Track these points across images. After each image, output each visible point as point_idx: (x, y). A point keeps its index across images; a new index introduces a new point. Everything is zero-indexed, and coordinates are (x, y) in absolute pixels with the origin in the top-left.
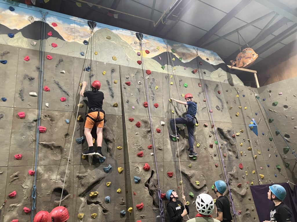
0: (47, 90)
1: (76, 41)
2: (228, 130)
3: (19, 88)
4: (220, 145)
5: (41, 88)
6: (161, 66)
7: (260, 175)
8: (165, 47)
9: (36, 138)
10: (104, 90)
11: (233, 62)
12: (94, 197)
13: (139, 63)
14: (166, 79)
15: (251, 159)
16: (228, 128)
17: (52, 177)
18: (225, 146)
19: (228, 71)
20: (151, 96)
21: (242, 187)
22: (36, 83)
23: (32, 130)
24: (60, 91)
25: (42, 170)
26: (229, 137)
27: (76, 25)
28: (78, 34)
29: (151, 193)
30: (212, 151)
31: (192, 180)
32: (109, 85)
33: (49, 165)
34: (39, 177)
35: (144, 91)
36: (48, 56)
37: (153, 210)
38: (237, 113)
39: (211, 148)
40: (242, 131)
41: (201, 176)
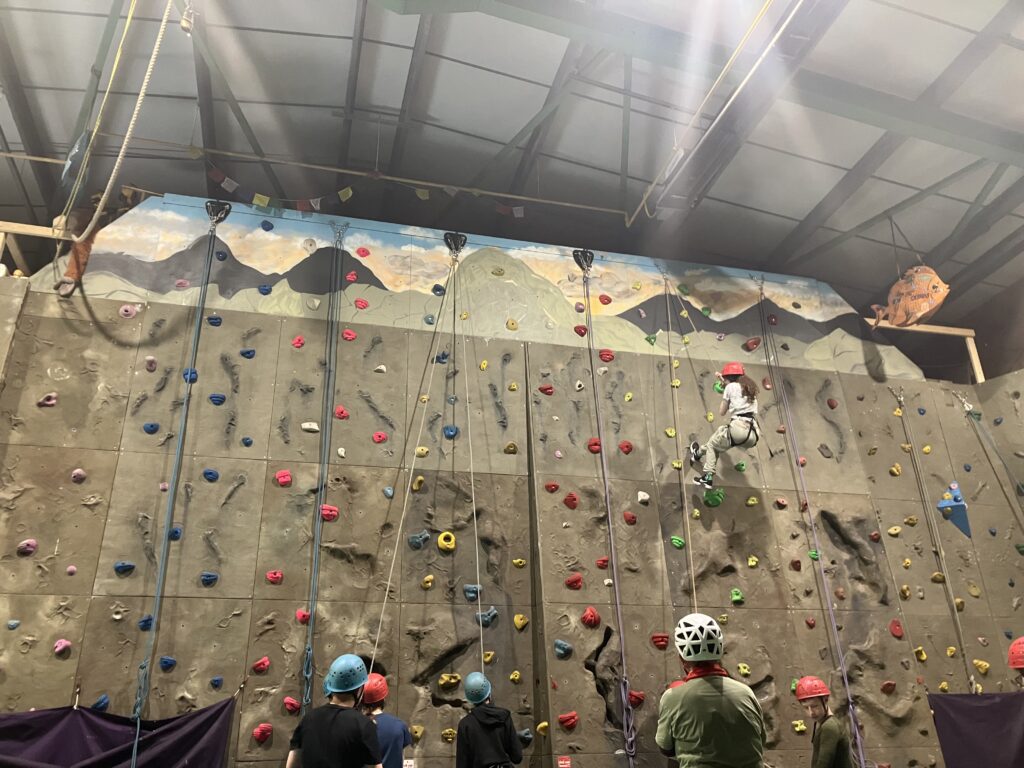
1: (416, 287)
2: (855, 518)
3: (279, 416)
4: (825, 563)
5: (329, 410)
7: (975, 661)
8: (660, 282)
9: (313, 533)
10: (481, 409)
11: (878, 310)
12: (449, 687)
13: (581, 331)
14: (661, 371)
15: (944, 610)
16: (856, 512)
17: (349, 629)
18: (845, 567)
19: (868, 335)
20: (611, 420)
21: (897, 694)
22: (316, 402)
23: (306, 515)
24: (372, 417)
25: (327, 611)
26: (857, 538)
27: (414, 248)
28: (421, 270)
29: (603, 688)
30: (794, 579)
32: (495, 394)
33: (343, 599)
34: (321, 628)
35: (592, 407)
36: (347, 330)
37: (606, 733)
38: (894, 466)
39: (796, 572)
40: (911, 522)
41: (758, 652)
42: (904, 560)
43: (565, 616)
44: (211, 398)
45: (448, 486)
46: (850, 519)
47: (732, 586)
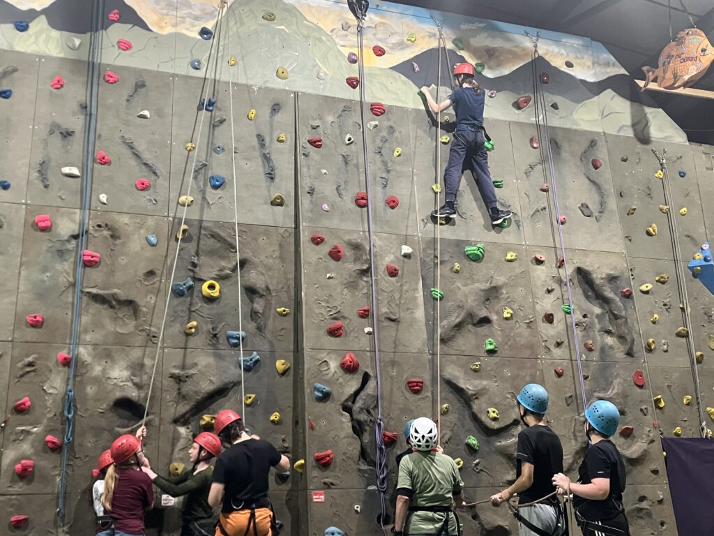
0: (104, 161)
1: (182, 30)
2: (609, 275)
3: (38, 158)
4: (577, 317)
5: (90, 156)
7: (708, 409)
8: (435, 35)
9: (74, 278)
10: (248, 160)
11: (648, 71)
13: (353, 83)
15: (684, 362)
16: (611, 270)
17: (111, 372)
18: (596, 320)
19: (638, 98)
20: (379, 175)
21: (634, 437)
22: (77, 145)
23: (66, 260)
24: (135, 163)
25: (89, 354)
26: (609, 294)
28: (188, 11)
29: (358, 428)
30: (547, 331)
31: (476, 406)
32: (263, 146)
33: (105, 343)
34: (83, 371)
35: (361, 161)
36: (110, 73)
37: (360, 470)
38: (651, 226)
39: (548, 324)
40: (662, 280)
41: (508, 398)
42: (652, 315)
43: (325, 361)
45: (213, 236)
46: (604, 276)
47: (487, 336)
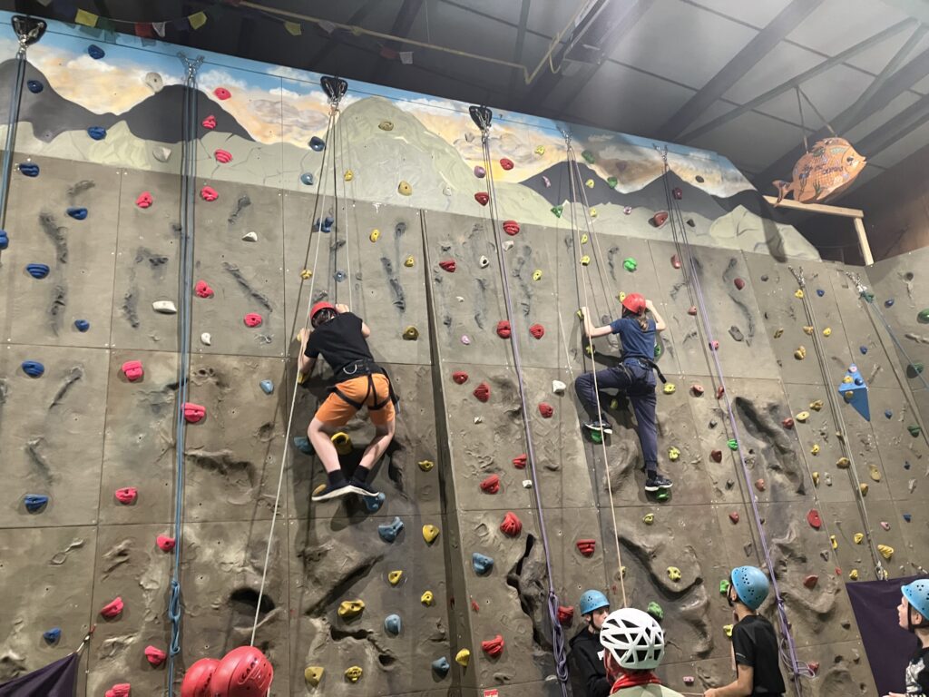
0: (205, 293)
1: (289, 139)
2: (769, 405)
3: (124, 291)
4: (744, 453)
5: (188, 286)
6: (552, 207)
7: (880, 547)
8: (563, 147)
9: (174, 438)
10: (374, 288)
11: (781, 185)
12: (351, 617)
13: (482, 199)
14: (568, 246)
15: (848, 496)
16: (770, 398)
17: (226, 555)
18: (763, 456)
19: (767, 213)
20: (520, 301)
21: (819, 587)
22: (171, 275)
23: (163, 416)
24: (242, 295)
25: (197, 535)
26: (774, 426)
27: (285, 93)
28: (295, 119)
29: (528, 605)
30: (718, 472)
31: (656, 565)
32: (389, 271)
33: (216, 519)
34: (189, 556)
35: (499, 286)
36: (208, 189)
37: (535, 658)
38: (799, 349)
39: (716, 464)
40: (817, 407)
41: (686, 553)
42: (812, 446)
43: (483, 525)
44: (29, 269)
46: (765, 406)
